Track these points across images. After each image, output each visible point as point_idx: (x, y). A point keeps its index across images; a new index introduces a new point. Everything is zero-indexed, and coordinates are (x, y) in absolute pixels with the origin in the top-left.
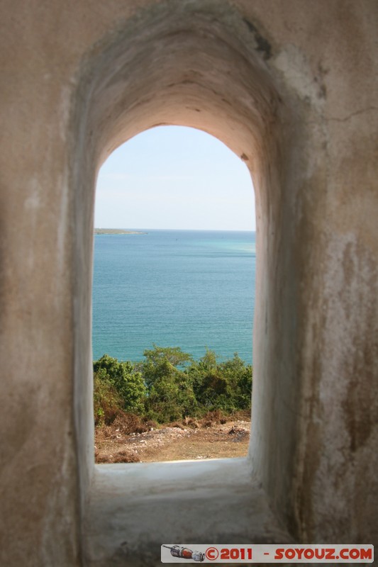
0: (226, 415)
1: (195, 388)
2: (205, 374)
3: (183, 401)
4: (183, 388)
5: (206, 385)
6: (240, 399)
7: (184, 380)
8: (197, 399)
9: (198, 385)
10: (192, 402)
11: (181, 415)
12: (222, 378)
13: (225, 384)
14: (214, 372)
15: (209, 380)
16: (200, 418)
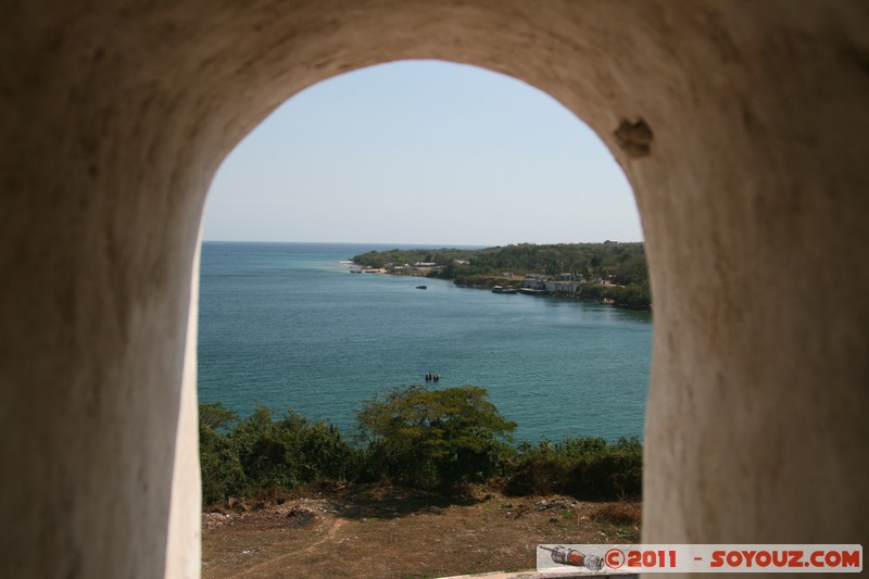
0: (284, 492)
1: (242, 458)
2: (256, 437)
3: (225, 475)
4: (226, 458)
5: (257, 453)
6: (304, 469)
7: (227, 447)
8: (246, 472)
9: (247, 452)
10: (238, 476)
11: (223, 496)
12: (280, 442)
13: (284, 450)
14: (267, 434)
15: (262, 445)
16: (248, 497)
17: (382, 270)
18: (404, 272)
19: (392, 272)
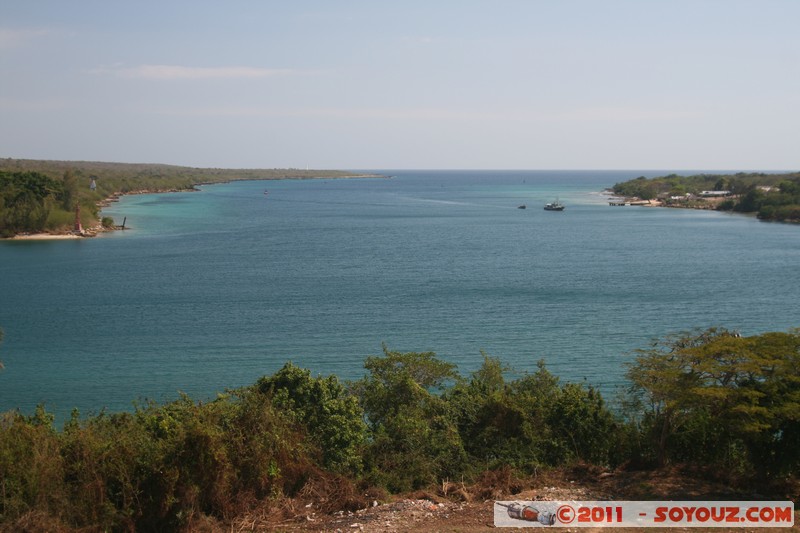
0: (521, 477)
1: (461, 428)
2: (482, 401)
3: (438, 451)
4: (439, 427)
5: (483, 422)
6: (550, 447)
7: (441, 412)
8: (466, 448)
9: (469, 421)
10: (456, 452)
11: (434, 477)
12: (515, 407)
13: (520, 420)
14: (497, 396)
15: (491, 411)
16: (470, 482)
17: (654, 202)
18: (685, 204)
19: (668, 204)
